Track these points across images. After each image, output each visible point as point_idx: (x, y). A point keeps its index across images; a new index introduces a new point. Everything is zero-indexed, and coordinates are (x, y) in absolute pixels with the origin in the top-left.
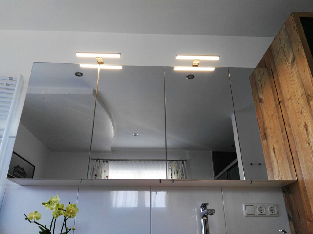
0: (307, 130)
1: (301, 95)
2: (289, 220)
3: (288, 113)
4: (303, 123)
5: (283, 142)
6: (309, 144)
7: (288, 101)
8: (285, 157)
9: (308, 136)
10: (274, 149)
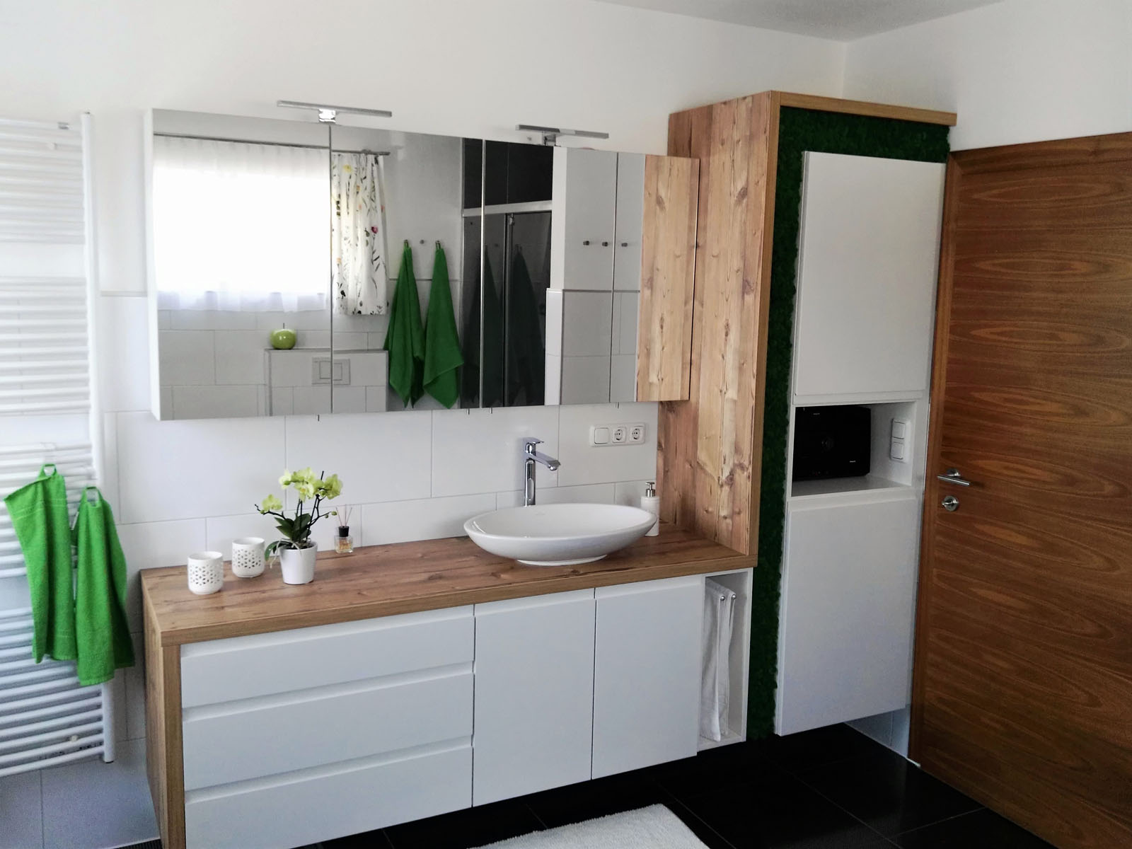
0: (727, 334)
1: (736, 269)
2: (658, 450)
3: (706, 279)
4: (724, 319)
5: (683, 322)
6: (723, 357)
7: (711, 257)
8: (679, 350)
9: (725, 345)
10: (662, 319)
